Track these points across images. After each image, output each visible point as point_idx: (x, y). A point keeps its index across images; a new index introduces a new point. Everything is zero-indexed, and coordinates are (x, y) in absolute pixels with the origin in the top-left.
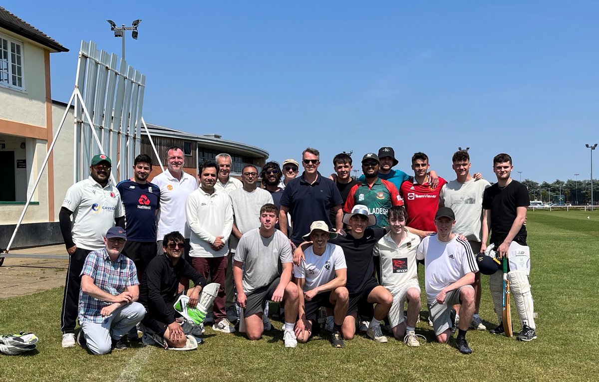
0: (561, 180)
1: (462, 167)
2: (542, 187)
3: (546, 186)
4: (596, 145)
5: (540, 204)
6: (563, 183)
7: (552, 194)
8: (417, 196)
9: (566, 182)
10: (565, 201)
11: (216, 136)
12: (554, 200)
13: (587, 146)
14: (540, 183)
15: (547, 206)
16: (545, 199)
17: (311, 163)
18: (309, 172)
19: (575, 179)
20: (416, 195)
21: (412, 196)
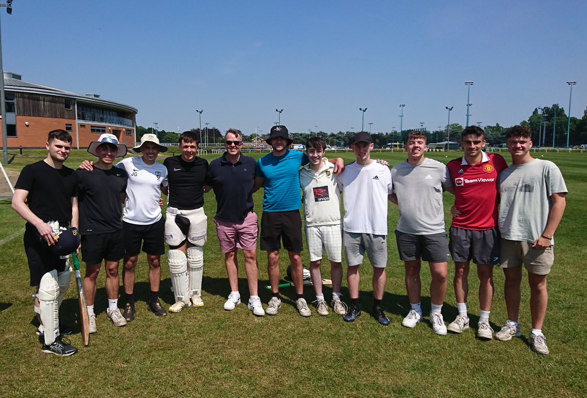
0: (342, 132)
1: (519, 145)
2: (330, 136)
3: (333, 135)
4: (366, 109)
5: (329, 147)
6: (343, 134)
7: (337, 140)
8: (467, 181)
9: (345, 133)
10: (345, 145)
11: (95, 96)
12: (338, 145)
13: (360, 109)
14: (329, 134)
15: (333, 149)
16: (332, 145)
17: (233, 144)
18: (231, 153)
19: (351, 131)
20: (465, 180)
21: (460, 182)
